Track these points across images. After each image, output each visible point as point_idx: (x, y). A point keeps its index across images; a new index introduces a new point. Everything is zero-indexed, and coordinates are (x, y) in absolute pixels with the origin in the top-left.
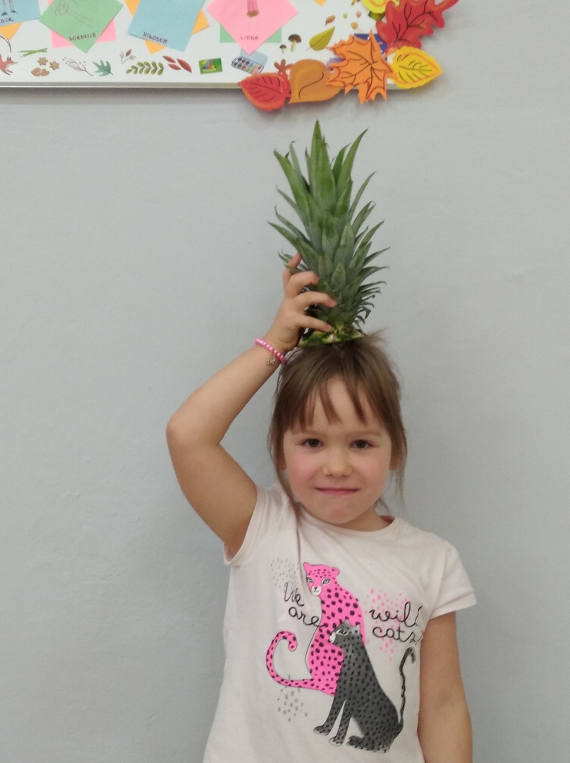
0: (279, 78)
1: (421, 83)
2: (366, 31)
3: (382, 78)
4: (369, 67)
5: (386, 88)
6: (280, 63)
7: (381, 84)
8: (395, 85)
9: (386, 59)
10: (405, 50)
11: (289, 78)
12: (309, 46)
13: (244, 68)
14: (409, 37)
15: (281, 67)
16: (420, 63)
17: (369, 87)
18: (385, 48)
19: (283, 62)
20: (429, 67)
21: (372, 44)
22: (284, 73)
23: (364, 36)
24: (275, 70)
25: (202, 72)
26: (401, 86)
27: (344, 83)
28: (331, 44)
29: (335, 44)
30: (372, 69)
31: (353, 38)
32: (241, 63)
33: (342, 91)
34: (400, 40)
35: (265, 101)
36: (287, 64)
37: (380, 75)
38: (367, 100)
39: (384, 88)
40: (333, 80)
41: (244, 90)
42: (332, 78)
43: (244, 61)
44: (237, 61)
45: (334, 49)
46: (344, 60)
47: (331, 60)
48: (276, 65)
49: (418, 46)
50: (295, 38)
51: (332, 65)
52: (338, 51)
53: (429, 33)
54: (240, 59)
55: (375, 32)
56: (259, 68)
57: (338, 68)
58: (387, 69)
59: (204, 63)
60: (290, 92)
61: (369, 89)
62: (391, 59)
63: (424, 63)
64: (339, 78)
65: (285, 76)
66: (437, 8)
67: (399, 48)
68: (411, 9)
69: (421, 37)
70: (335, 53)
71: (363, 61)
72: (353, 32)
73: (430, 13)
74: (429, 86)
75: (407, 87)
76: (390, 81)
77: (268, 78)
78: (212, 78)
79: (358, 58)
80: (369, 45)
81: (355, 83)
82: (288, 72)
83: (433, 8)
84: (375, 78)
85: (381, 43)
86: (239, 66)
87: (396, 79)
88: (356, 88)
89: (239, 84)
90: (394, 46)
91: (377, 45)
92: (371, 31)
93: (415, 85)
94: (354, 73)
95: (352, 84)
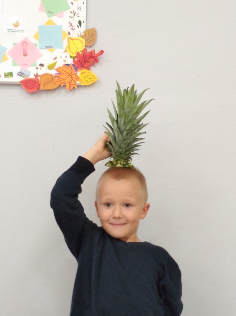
0: (36, 80)
1: (90, 83)
2: (69, 63)
3: (75, 81)
4: (70, 77)
5: (77, 85)
6: (36, 74)
7: (75, 83)
8: (80, 84)
9: (77, 74)
10: (84, 70)
11: (39, 80)
12: (47, 68)
13: (22, 76)
14: (86, 66)
15: (36, 76)
16: (89, 76)
17: (70, 84)
18: (76, 69)
19: (37, 74)
20: (93, 78)
21: (71, 68)
22: (37, 78)
23: (68, 65)
24: (34, 77)
25: (5, 77)
26: (82, 84)
27: (60, 82)
28: (56, 67)
29: (57, 68)
30: (71, 77)
31: (64, 66)
32: (20, 74)
33: (60, 86)
34: (82, 67)
35: (29, 89)
36: (38, 75)
37: (75, 80)
38: (69, 89)
39: (76, 85)
40: (57, 82)
41: (21, 84)
42: (56, 80)
43: (22, 73)
44: (19, 73)
45: (57, 70)
46: (60, 74)
47: (56, 74)
48: (34, 75)
49: (89, 69)
50: (42, 65)
51: (56, 76)
52: (58, 70)
53: (93, 64)
54: (20, 72)
55: (73, 63)
56: (28, 76)
57: (58, 77)
58: (77, 77)
59: (6, 74)
60: (40, 86)
61: (70, 85)
62: (79, 74)
63: (91, 76)
64: (59, 81)
65: (38, 80)
66: (95, 56)
67: (82, 70)
68: (86, 55)
69: (90, 66)
70: (57, 71)
71: (68, 74)
72: (64, 63)
73: (93, 57)
74: (93, 84)
75: (85, 85)
76: (78, 82)
77: (31, 80)
78: (9, 80)
79: (66, 73)
80: (70, 68)
81: (65, 83)
82: (39, 78)
83: (94, 56)
84: (72, 81)
85: (75, 68)
86: (20, 75)
87: (80, 82)
88: (65, 85)
89: (20, 82)
90: (80, 69)
91: (73, 68)
92: (71, 63)
93: (88, 84)
94: (64, 79)
95: (63, 83)
